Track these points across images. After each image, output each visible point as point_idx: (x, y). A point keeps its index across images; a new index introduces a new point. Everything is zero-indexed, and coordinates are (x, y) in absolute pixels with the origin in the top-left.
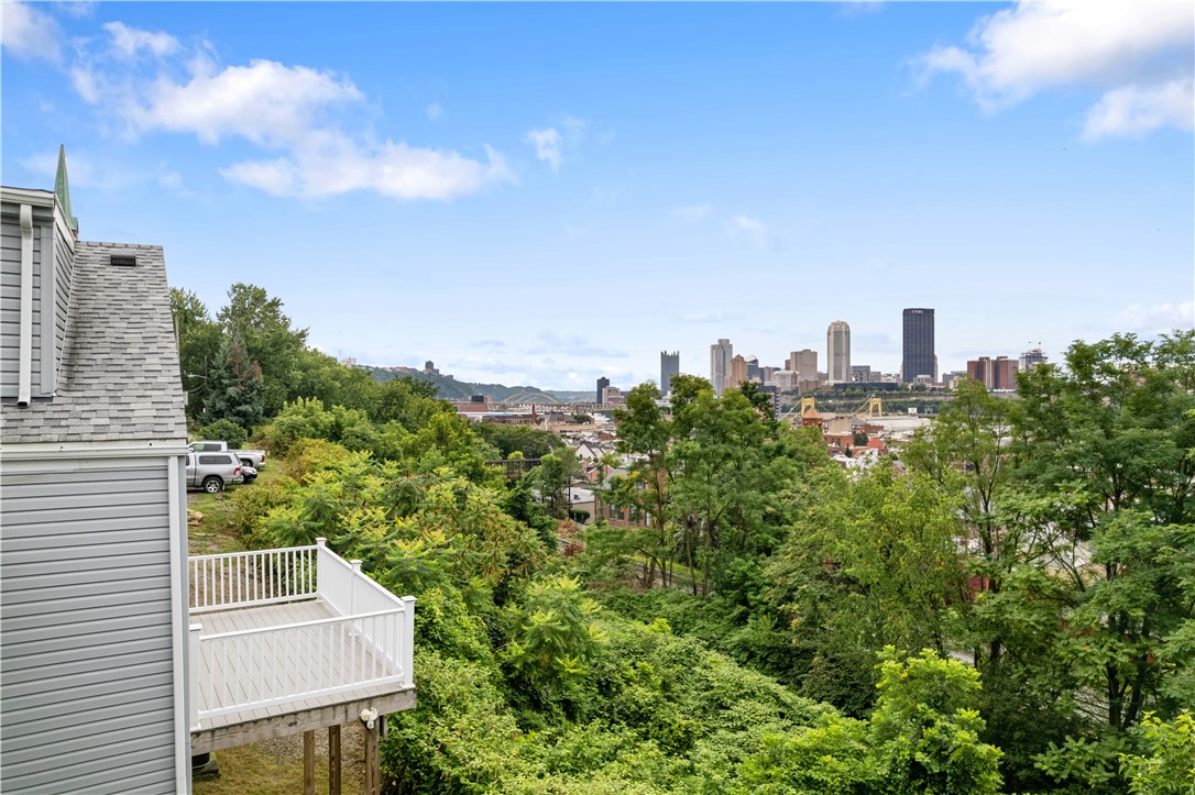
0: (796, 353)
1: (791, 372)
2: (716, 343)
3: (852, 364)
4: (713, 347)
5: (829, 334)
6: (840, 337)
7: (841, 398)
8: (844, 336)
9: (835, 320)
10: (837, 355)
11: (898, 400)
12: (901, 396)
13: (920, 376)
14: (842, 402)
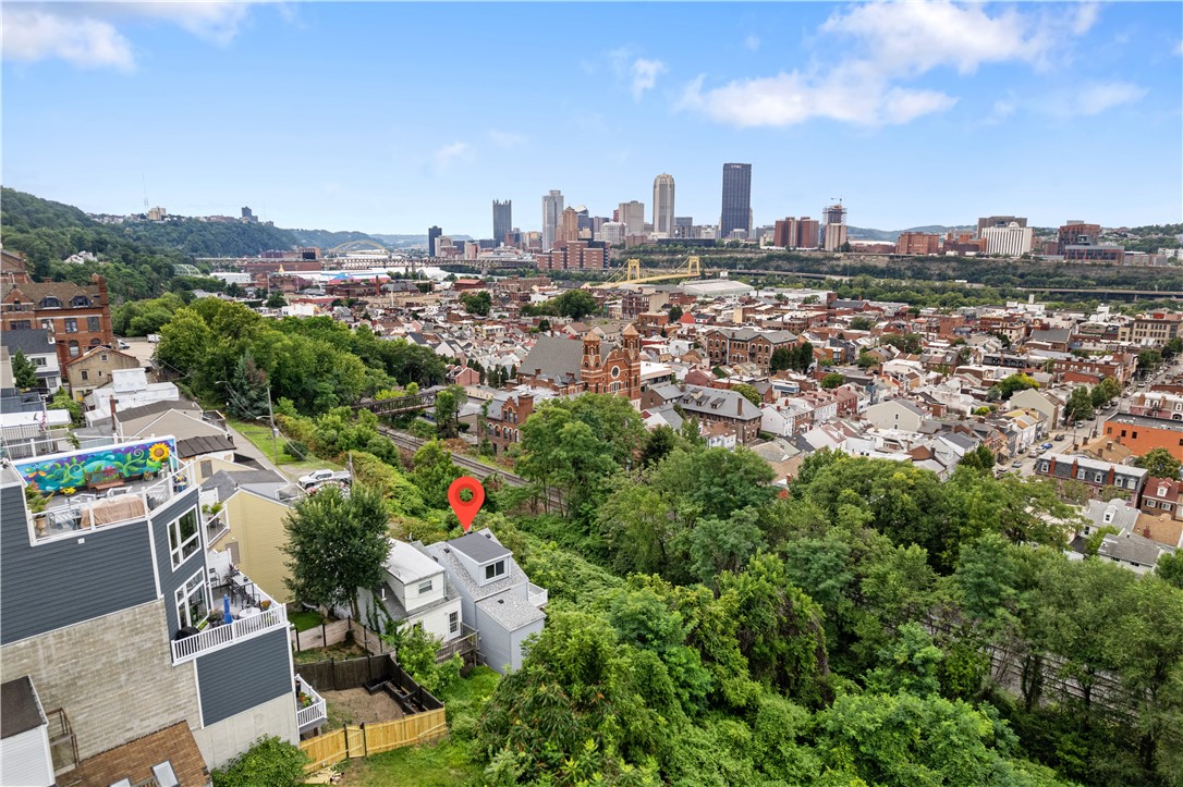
0: (624, 205)
1: (619, 223)
2: (548, 194)
3: (675, 216)
4: (545, 198)
5: (655, 187)
6: (665, 190)
7: (664, 253)
8: (669, 189)
9: (661, 173)
10: (662, 207)
11: (714, 256)
12: (717, 252)
13: (735, 230)
14: (665, 258)
